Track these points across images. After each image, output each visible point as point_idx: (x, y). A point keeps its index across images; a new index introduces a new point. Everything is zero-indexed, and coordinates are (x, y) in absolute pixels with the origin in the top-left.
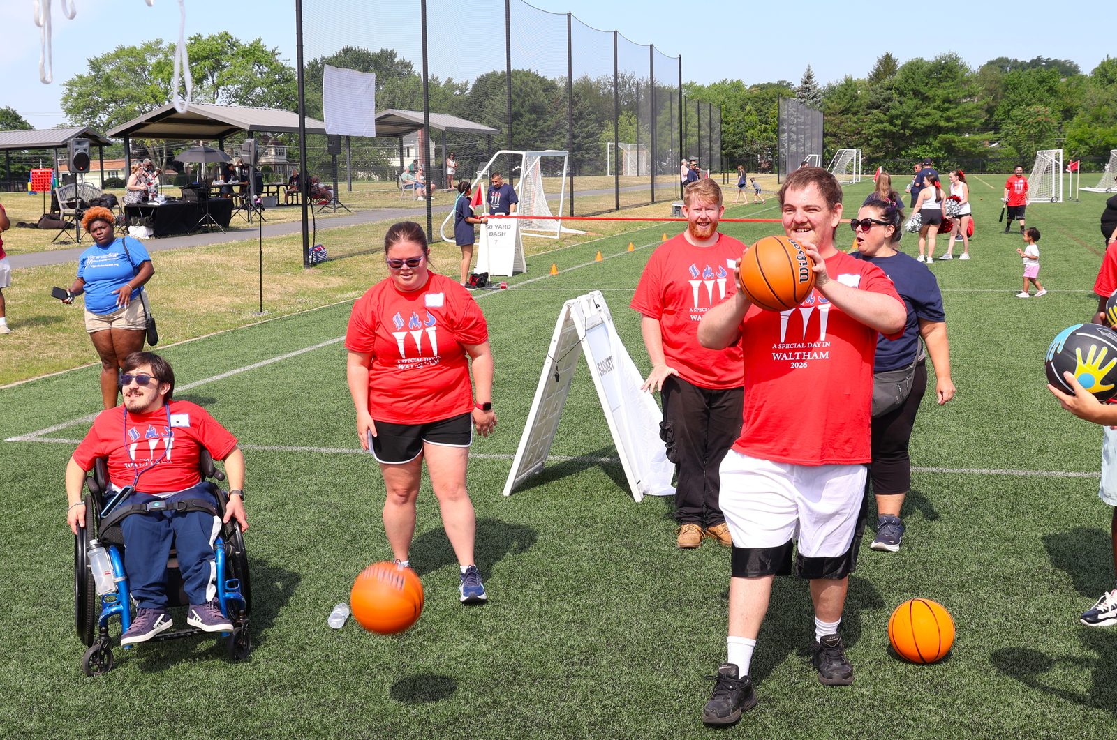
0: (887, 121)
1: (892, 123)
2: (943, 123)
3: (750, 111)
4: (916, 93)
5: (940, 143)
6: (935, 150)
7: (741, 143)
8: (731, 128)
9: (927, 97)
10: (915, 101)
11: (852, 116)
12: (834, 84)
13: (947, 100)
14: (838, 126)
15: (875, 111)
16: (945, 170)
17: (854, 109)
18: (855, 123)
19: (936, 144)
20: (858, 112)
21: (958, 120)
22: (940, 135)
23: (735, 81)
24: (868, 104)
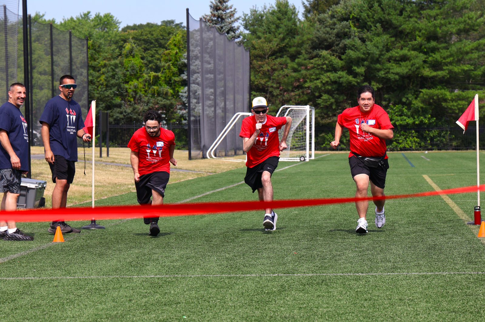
0: (342, 69)
1: (351, 72)
2: (427, 72)
3: (131, 51)
4: (387, 26)
5: (423, 102)
6: (416, 112)
7: (118, 100)
8: (103, 77)
9: (401, 32)
10: (385, 37)
11: (289, 61)
12: (260, 9)
13: (432, 37)
14: (268, 75)
15: (324, 53)
16: (432, 145)
17: (292, 50)
18: (295, 70)
19: (417, 103)
20: (299, 53)
21: (450, 67)
22: (424, 90)
23: (102, 15)
24: (313, 42)
